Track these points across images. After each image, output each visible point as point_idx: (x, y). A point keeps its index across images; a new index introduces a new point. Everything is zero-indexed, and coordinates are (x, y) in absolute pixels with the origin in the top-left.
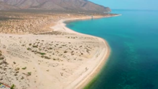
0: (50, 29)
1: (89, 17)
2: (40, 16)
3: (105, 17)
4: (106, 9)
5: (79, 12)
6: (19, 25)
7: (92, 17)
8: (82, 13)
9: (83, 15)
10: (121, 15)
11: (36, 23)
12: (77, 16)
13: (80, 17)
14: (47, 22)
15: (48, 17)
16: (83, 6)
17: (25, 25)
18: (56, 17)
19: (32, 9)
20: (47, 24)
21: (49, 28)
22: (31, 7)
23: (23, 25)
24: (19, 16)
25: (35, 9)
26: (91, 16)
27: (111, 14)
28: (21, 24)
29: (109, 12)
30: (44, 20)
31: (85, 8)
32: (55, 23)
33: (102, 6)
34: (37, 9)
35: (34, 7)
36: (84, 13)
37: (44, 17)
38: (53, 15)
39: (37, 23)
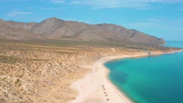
2: (64, 53)
3: (168, 53)
4: (159, 40)
5: (127, 45)
7: (149, 53)
8: (132, 46)
9: (136, 50)
15: (77, 54)
22: (64, 37)
26: (147, 51)
29: (164, 45)
34: (71, 39)
36: (135, 46)
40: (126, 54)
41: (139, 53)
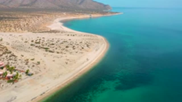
0: (48, 28)
1: (87, 16)
2: (34, 15)
3: (105, 15)
4: (105, 7)
5: (76, 10)
6: (16, 24)
7: (91, 16)
8: (79, 11)
9: (81, 13)
10: (122, 13)
11: (31, 22)
12: (73, 15)
13: (77, 16)
14: (43, 22)
15: (43, 16)
16: (80, 4)
17: (21, 24)
18: (51, 16)
19: (23, 7)
20: (43, 23)
21: (45, 27)
22: (21, 5)
23: (20, 24)
24: (11, 16)
25: (25, 7)
26: (89, 14)
27: (112, 13)
28: (17, 23)
29: (109, 10)
30: (39, 20)
31: (82, 6)
32: (51, 22)
33: (101, 4)
34: (29, 7)
35: (25, 5)
36: (81, 11)
37: (39, 16)
38: (48, 14)
39: (33, 22)
40: (74, 16)
41: (83, 15)
